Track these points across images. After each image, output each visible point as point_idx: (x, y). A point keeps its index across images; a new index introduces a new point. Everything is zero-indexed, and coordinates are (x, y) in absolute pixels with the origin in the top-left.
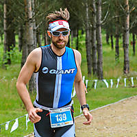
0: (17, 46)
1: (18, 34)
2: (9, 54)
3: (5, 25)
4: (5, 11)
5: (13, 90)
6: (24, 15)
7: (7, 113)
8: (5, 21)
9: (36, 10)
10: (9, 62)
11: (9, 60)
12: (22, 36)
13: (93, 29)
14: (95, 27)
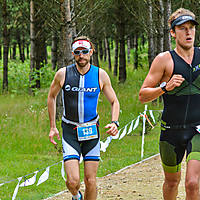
0: (49, 61)
1: (50, 45)
2: (38, 73)
3: (32, 31)
4: (32, 12)
5: (43, 126)
6: (60, 17)
7: (35, 158)
8: (32, 26)
9: (76, 10)
10: (38, 85)
11: (38, 81)
12: (56, 47)
13: (159, 36)
14: (162, 33)
